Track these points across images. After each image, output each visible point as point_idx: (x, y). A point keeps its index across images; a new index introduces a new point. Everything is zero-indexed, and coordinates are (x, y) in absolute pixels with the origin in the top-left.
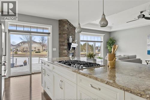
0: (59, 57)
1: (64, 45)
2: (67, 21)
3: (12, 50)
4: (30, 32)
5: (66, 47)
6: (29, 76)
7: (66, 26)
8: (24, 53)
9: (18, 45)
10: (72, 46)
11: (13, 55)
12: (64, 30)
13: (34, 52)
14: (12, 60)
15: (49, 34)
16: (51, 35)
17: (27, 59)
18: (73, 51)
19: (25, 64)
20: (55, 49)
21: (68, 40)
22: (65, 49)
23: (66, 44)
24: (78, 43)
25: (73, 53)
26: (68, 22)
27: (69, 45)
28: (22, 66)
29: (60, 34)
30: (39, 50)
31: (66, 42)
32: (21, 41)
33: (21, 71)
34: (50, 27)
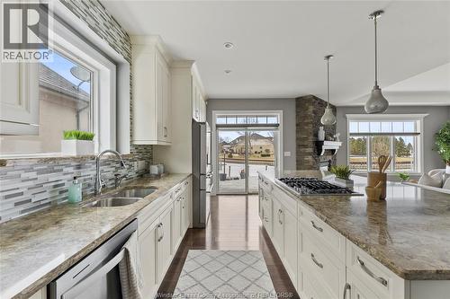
0: (297, 169)
1: (306, 146)
2: (314, 97)
4: (246, 126)
5: (310, 150)
6: (244, 197)
7: (311, 109)
8: (241, 157)
9: (234, 143)
10: (324, 148)
11: (225, 159)
12: (306, 117)
13: (260, 155)
15: (277, 125)
16: (281, 127)
18: (330, 158)
19: (242, 175)
20: (288, 154)
21: (316, 135)
22: (310, 154)
23: (311, 144)
24: (344, 139)
25: (330, 161)
26: (317, 99)
27: (319, 145)
28: (237, 179)
29: (297, 125)
30: (267, 151)
31: (311, 138)
32: (238, 136)
33: (234, 187)
34: (279, 114)
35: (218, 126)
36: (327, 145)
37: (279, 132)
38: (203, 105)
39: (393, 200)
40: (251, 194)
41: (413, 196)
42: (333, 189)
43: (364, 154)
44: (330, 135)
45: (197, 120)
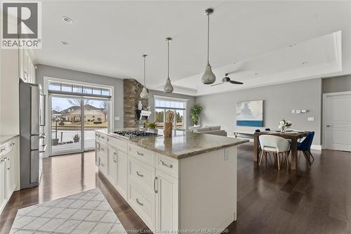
1: (130, 113)
3: (54, 120)
4: (82, 95)
5: (133, 116)
6: (80, 155)
7: (134, 88)
8: (75, 125)
9: (66, 112)
10: (141, 115)
11: (56, 126)
12: (130, 93)
13: (92, 123)
14: (54, 135)
15: (110, 97)
16: (113, 98)
17: (79, 133)
18: (145, 121)
19: (76, 139)
20: (118, 118)
21: (137, 106)
22: (133, 118)
23: (134, 112)
24: (152, 110)
25: (144, 124)
26: (137, 82)
27: (138, 112)
28: (71, 142)
30: (99, 119)
31: (134, 108)
32: (71, 106)
34: (111, 89)
35: (50, 92)
36: (143, 113)
37: (111, 102)
38: (32, 69)
39: (176, 145)
40: (86, 152)
41: (182, 141)
42: (148, 135)
43: (162, 122)
44: (145, 107)
45: (25, 81)
